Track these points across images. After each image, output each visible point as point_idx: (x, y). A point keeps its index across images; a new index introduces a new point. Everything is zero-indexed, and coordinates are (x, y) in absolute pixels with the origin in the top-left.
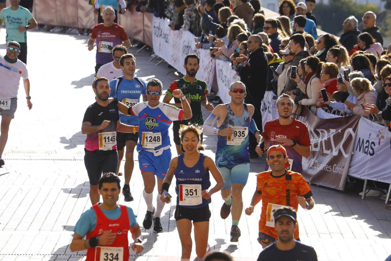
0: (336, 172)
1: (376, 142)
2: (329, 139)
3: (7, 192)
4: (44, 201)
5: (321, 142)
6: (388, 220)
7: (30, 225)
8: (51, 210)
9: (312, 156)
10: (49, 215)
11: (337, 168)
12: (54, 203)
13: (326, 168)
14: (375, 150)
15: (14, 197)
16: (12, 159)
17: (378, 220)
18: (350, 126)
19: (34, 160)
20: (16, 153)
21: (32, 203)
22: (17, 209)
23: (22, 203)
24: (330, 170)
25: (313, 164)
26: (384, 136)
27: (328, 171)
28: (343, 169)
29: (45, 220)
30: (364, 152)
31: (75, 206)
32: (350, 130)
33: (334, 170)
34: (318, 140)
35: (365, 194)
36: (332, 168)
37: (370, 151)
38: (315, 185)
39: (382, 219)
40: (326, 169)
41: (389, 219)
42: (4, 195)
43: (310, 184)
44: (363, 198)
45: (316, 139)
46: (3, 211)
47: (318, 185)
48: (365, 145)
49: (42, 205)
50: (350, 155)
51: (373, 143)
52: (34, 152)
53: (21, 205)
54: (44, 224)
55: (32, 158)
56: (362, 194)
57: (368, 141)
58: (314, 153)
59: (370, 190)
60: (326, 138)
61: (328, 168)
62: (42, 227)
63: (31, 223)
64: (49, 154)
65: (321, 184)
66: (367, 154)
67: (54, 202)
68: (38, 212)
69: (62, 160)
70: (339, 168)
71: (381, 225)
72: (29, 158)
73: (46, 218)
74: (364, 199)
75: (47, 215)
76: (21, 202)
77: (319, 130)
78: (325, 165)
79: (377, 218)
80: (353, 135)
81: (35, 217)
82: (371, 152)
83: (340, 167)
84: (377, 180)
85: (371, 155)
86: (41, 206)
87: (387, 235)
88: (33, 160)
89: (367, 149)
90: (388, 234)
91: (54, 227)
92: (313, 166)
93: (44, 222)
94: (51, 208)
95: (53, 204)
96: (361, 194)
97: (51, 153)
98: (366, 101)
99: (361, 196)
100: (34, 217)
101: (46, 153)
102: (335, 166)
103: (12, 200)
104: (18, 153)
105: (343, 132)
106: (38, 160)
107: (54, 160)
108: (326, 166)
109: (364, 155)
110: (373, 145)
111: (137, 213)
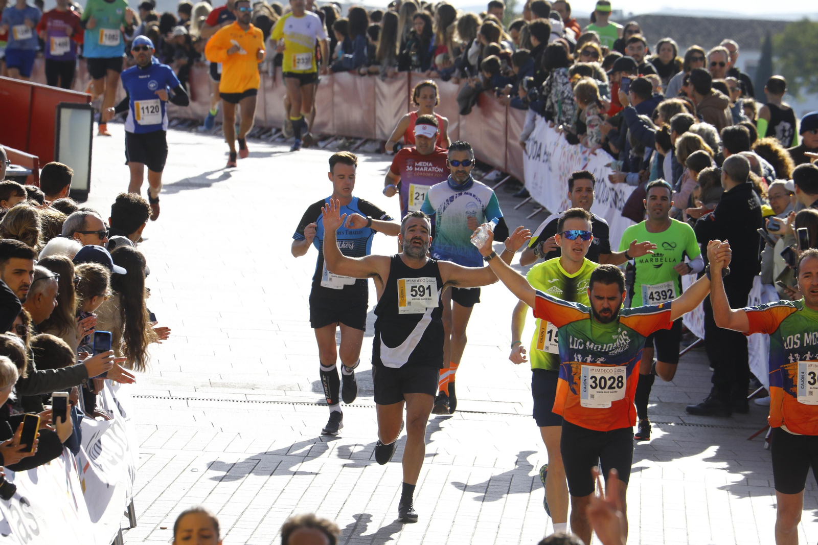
3: (189, 465)
4: (263, 486)
7: (227, 534)
8: (273, 504)
10: (267, 516)
12: (282, 492)
15: (202, 476)
16: (209, 400)
19: (254, 402)
20: (219, 387)
21: (237, 489)
22: (205, 500)
23: (216, 489)
29: (258, 525)
31: (324, 499)
42: (183, 471)
46: (176, 503)
49: (256, 495)
52: (256, 386)
53: (213, 492)
54: (255, 533)
55: (250, 398)
62: (251, 539)
63: (230, 531)
64: (286, 392)
67: (282, 489)
68: (247, 508)
69: (310, 404)
72: (243, 398)
73: (262, 520)
75: (265, 516)
76: (216, 487)
81: (240, 517)
86: (255, 497)
88: (250, 402)
91: (275, 539)
93: (257, 528)
94: (275, 501)
95: (281, 494)
97: (289, 389)
100: (237, 517)
101: (279, 389)
103: (197, 481)
104: (223, 386)
106: (261, 402)
107: (295, 404)
111: (454, 519)
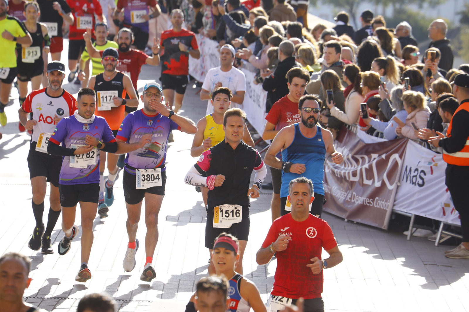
0: (378, 206)
1: (427, 170)
2: (371, 167)
5: (361, 170)
6: (436, 265)
9: (350, 187)
11: (379, 201)
13: (367, 201)
14: (425, 180)
17: (425, 264)
18: (396, 152)
24: (371, 204)
25: (350, 197)
26: (437, 164)
27: (368, 205)
28: (386, 203)
30: (411, 183)
32: (396, 156)
33: (376, 205)
34: (357, 168)
35: (412, 234)
36: (373, 201)
37: (418, 181)
38: (353, 222)
39: (430, 263)
40: (366, 203)
41: (438, 264)
43: (346, 220)
44: (408, 238)
45: (355, 167)
47: (355, 222)
48: (413, 174)
50: (396, 187)
51: (422, 171)
56: (408, 233)
57: (417, 170)
58: (352, 183)
59: (417, 228)
60: (366, 166)
61: (369, 201)
65: (359, 220)
66: (415, 185)
70: (381, 202)
71: (428, 271)
74: (410, 240)
77: (358, 157)
78: (365, 198)
79: (423, 263)
80: (400, 162)
82: (420, 182)
83: (383, 201)
84: (426, 215)
85: (420, 186)
87: (433, 282)
89: (414, 178)
90: (435, 281)
92: (350, 198)
96: (406, 233)
98: (417, 121)
99: (406, 236)
102: (377, 199)
105: (388, 158)
108: (366, 200)
109: (412, 186)
110: (422, 174)
